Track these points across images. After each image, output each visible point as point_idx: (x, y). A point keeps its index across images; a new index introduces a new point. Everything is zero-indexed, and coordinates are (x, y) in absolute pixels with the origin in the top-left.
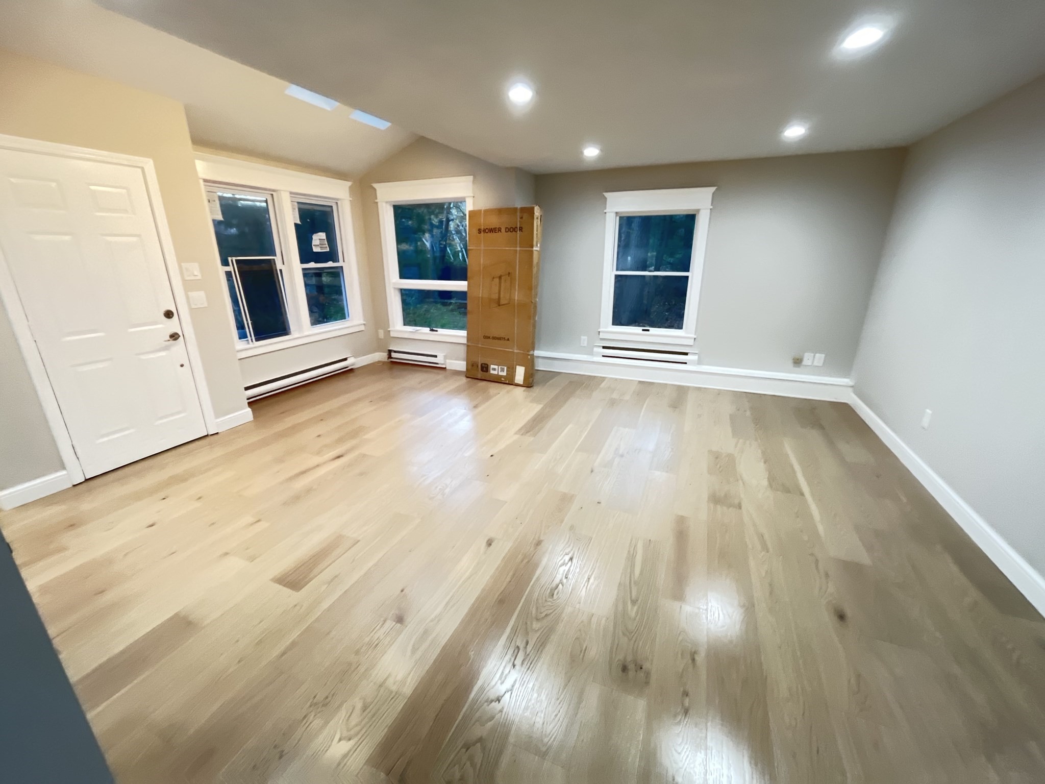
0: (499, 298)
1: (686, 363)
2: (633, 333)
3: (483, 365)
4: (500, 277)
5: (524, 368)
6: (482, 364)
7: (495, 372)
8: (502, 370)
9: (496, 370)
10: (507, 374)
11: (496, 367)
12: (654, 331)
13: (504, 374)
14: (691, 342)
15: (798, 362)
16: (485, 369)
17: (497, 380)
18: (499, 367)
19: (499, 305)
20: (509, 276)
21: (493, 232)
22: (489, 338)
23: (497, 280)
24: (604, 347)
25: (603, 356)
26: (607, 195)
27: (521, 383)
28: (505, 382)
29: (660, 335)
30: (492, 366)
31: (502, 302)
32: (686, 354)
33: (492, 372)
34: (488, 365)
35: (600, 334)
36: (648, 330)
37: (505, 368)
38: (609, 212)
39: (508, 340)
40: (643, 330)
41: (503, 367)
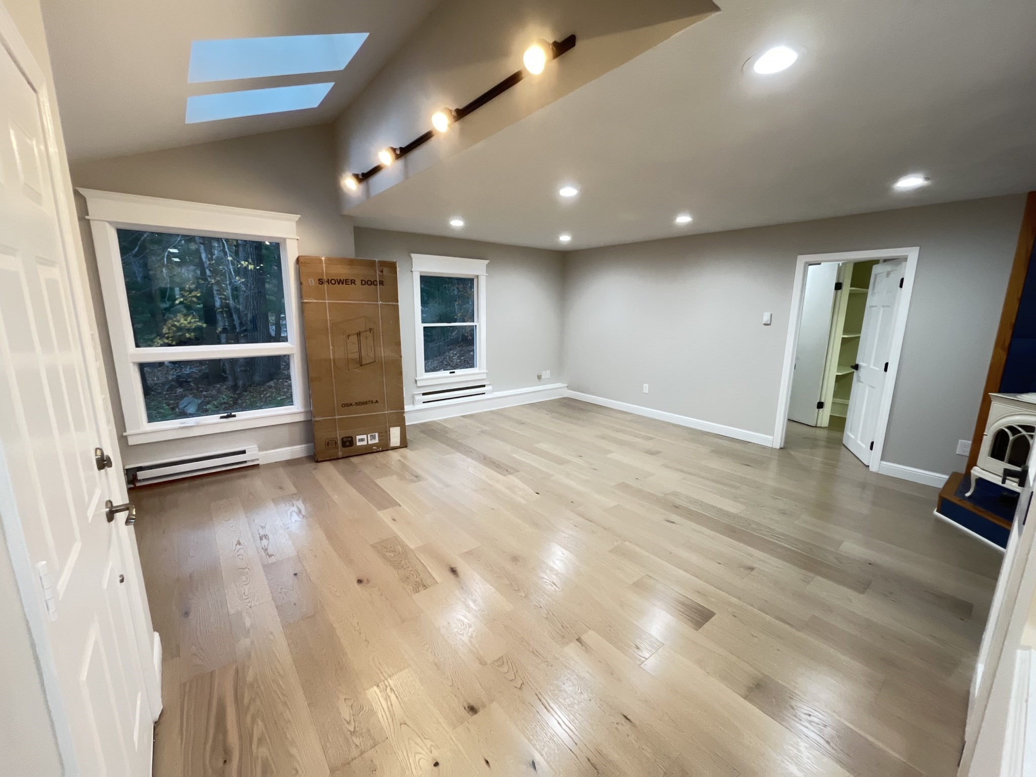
0: (360, 357)
1: (484, 393)
2: (443, 377)
3: (345, 440)
4: (359, 334)
5: (399, 428)
6: (342, 439)
7: (365, 443)
8: (373, 437)
9: (362, 440)
10: (379, 440)
11: (364, 437)
12: (458, 372)
13: (377, 441)
14: (485, 376)
15: (539, 377)
16: (348, 444)
17: (368, 450)
18: (369, 436)
19: (362, 366)
20: (370, 332)
21: (343, 284)
22: (351, 405)
23: (354, 338)
24: (424, 394)
25: (424, 402)
26: (413, 255)
27: (398, 444)
28: (378, 450)
29: (462, 375)
30: (358, 437)
31: (364, 362)
32: (484, 386)
33: (359, 444)
34: (352, 437)
35: (418, 382)
36: (454, 372)
37: (377, 434)
38: (415, 271)
39: (377, 402)
40: (451, 373)
41: (373, 434)
